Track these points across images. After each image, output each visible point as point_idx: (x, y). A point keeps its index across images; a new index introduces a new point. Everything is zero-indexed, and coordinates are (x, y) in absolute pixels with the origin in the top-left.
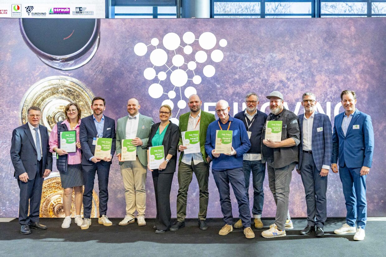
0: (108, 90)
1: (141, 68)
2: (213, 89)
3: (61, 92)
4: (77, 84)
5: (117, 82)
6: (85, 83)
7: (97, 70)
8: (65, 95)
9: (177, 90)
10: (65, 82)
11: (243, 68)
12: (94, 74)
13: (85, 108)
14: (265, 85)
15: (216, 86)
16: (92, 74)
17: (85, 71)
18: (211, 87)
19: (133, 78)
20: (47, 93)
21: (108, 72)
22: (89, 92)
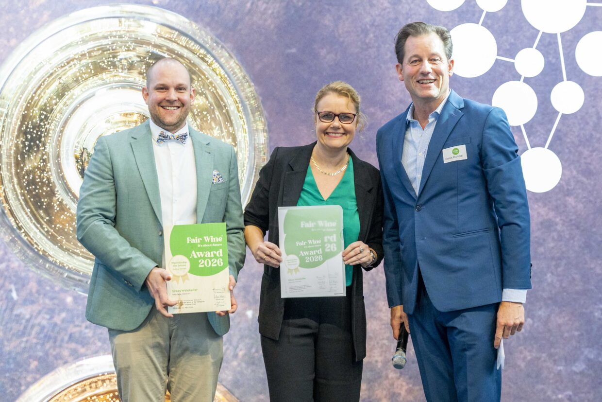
0: (294, 50)
3: (125, 62)
4: (182, 33)
5: (328, 20)
6: (212, 29)
8: (141, 73)
9: (550, 44)
10: (140, 26)
13: (214, 119)
19: (386, 4)
20: (75, 70)
22: (227, 62)
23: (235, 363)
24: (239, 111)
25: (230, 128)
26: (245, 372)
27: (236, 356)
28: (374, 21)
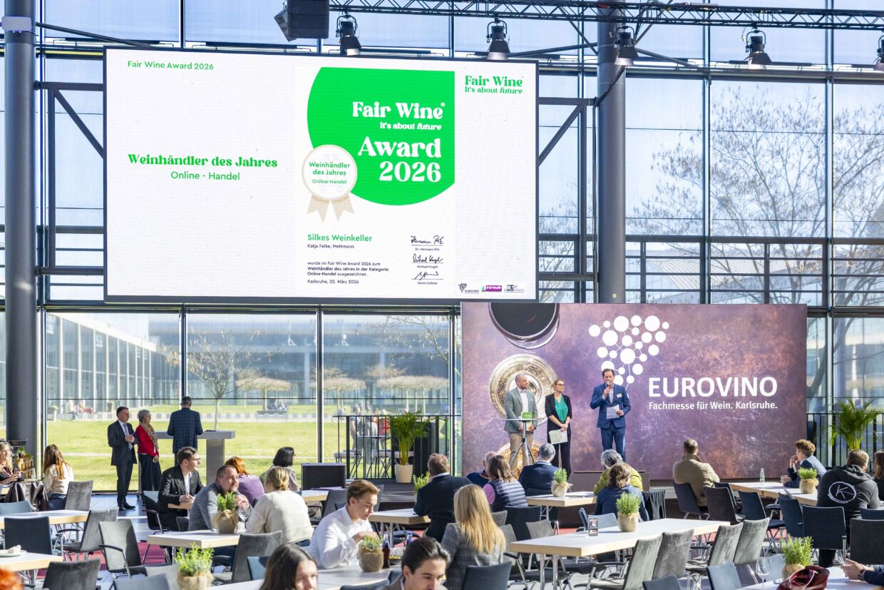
0: (566, 366)
1: (596, 348)
2: (657, 366)
3: (525, 368)
4: (539, 362)
6: (546, 361)
7: (557, 349)
9: (626, 366)
10: (528, 359)
11: (683, 348)
12: (555, 353)
14: (701, 363)
15: (660, 363)
16: (552, 353)
17: (547, 350)
18: (655, 364)
19: (588, 356)
20: (513, 370)
21: (566, 350)
22: (550, 369)
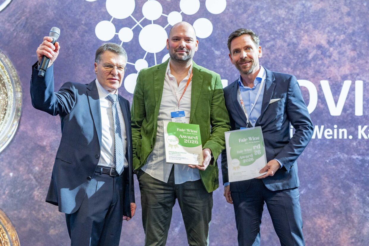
1: (92, 22)
2: (208, 58)
7: (17, 23)
9: (151, 57)
12: (14, 30)
15: (214, 53)
16: (9, 30)
18: (205, 54)
19: (78, 37)
21: (36, 26)
22: (4, 59)
23: (4, 197)
24: (9, 82)
25: (5, 90)
26: (8, 200)
27: (4, 193)
28: (73, 44)
